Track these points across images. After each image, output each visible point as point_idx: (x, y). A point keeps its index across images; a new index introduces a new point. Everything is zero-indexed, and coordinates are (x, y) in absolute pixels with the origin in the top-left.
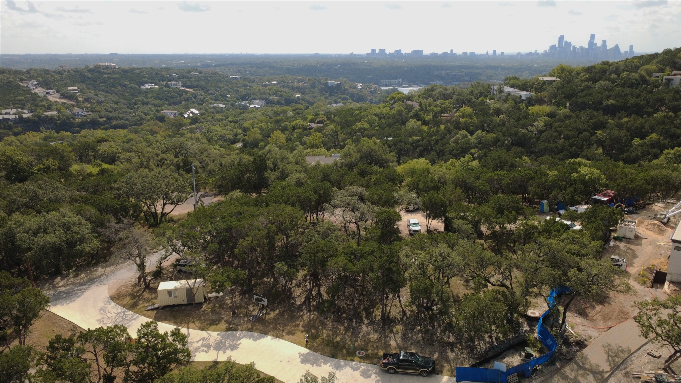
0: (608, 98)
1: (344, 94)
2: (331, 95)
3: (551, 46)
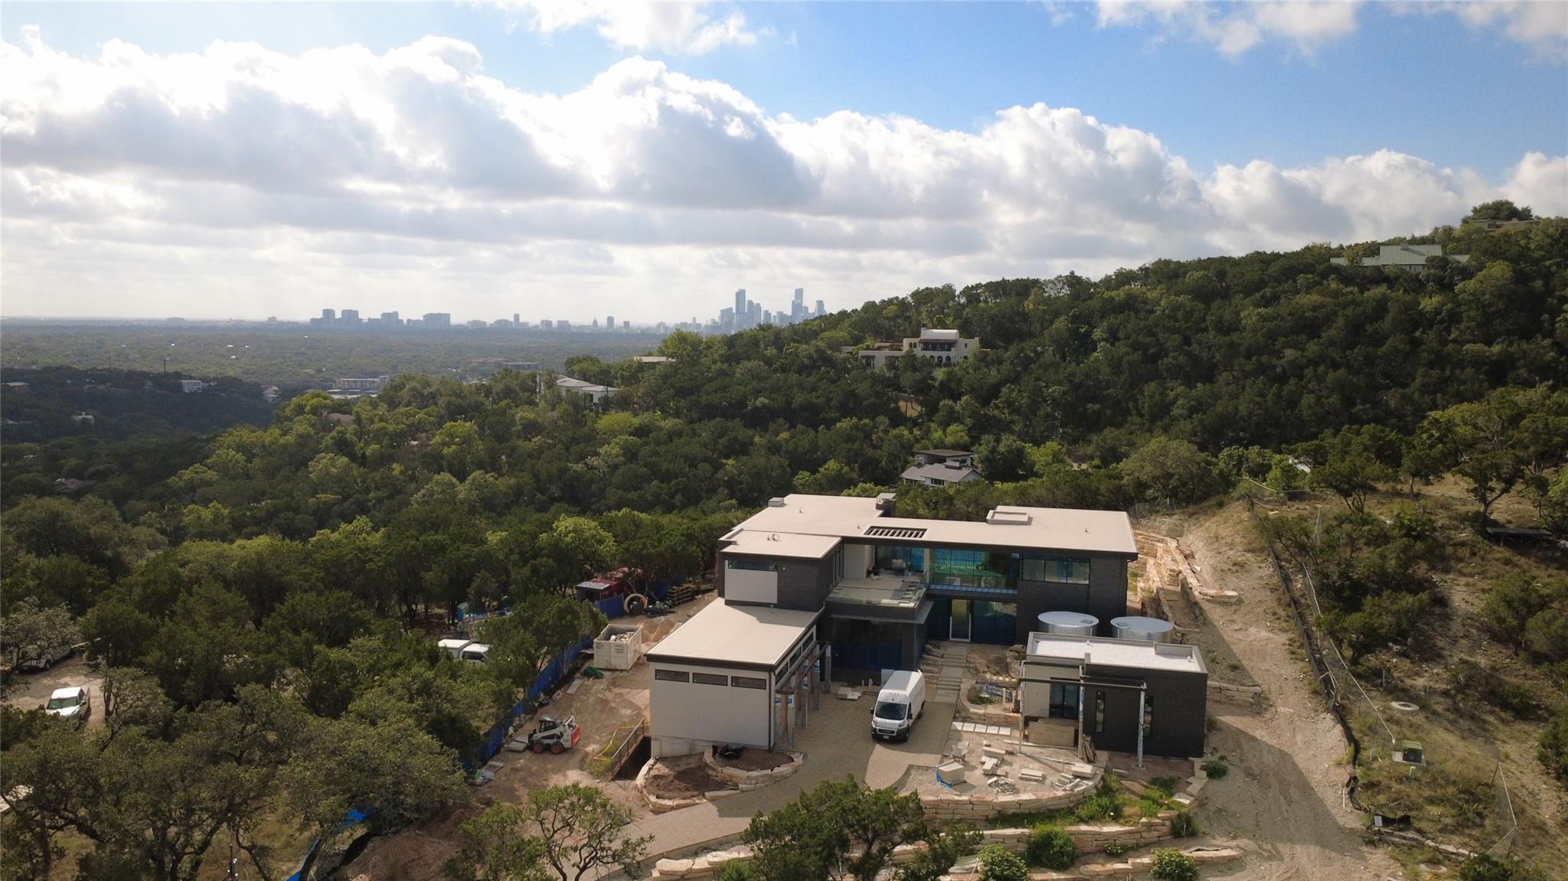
0: (758, 393)
1: (226, 411)
3: (722, 311)
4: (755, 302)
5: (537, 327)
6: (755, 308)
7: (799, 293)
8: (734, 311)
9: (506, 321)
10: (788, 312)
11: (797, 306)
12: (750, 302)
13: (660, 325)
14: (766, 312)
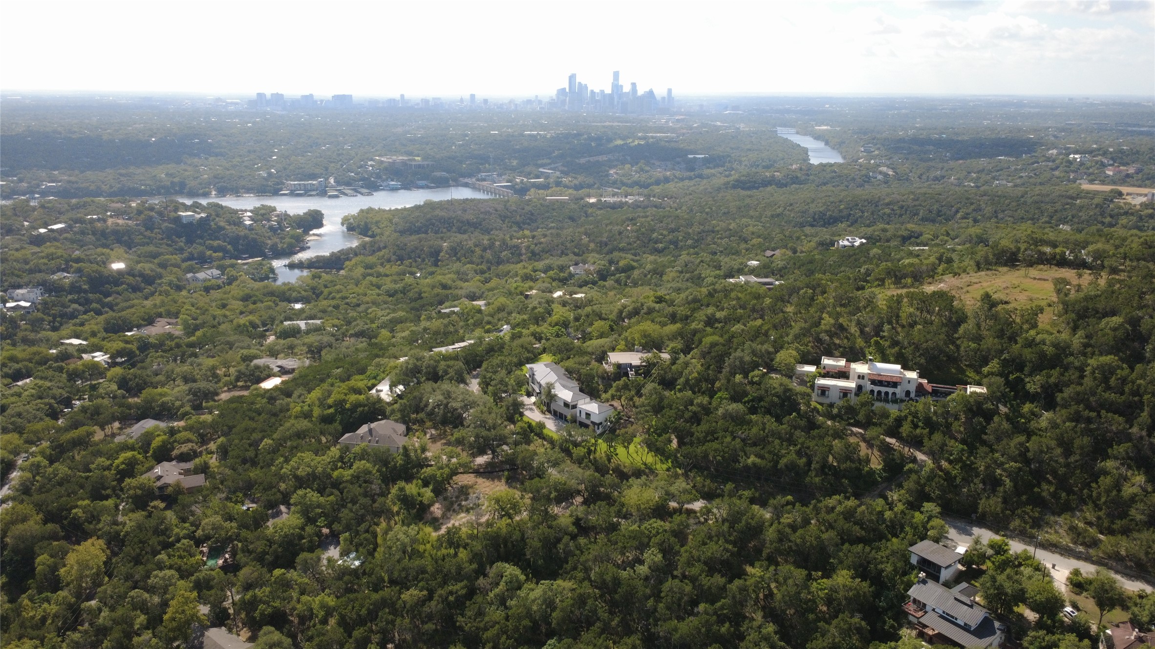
1: (217, 238)
2: (190, 242)
3: (558, 91)
4: (583, 83)
5: (418, 104)
6: (583, 88)
7: (616, 75)
8: (567, 90)
9: (394, 100)
10: (608, 91)
11: (616, 87)
12: (580, 83)
13: (511, 102)
14: (592, 91)
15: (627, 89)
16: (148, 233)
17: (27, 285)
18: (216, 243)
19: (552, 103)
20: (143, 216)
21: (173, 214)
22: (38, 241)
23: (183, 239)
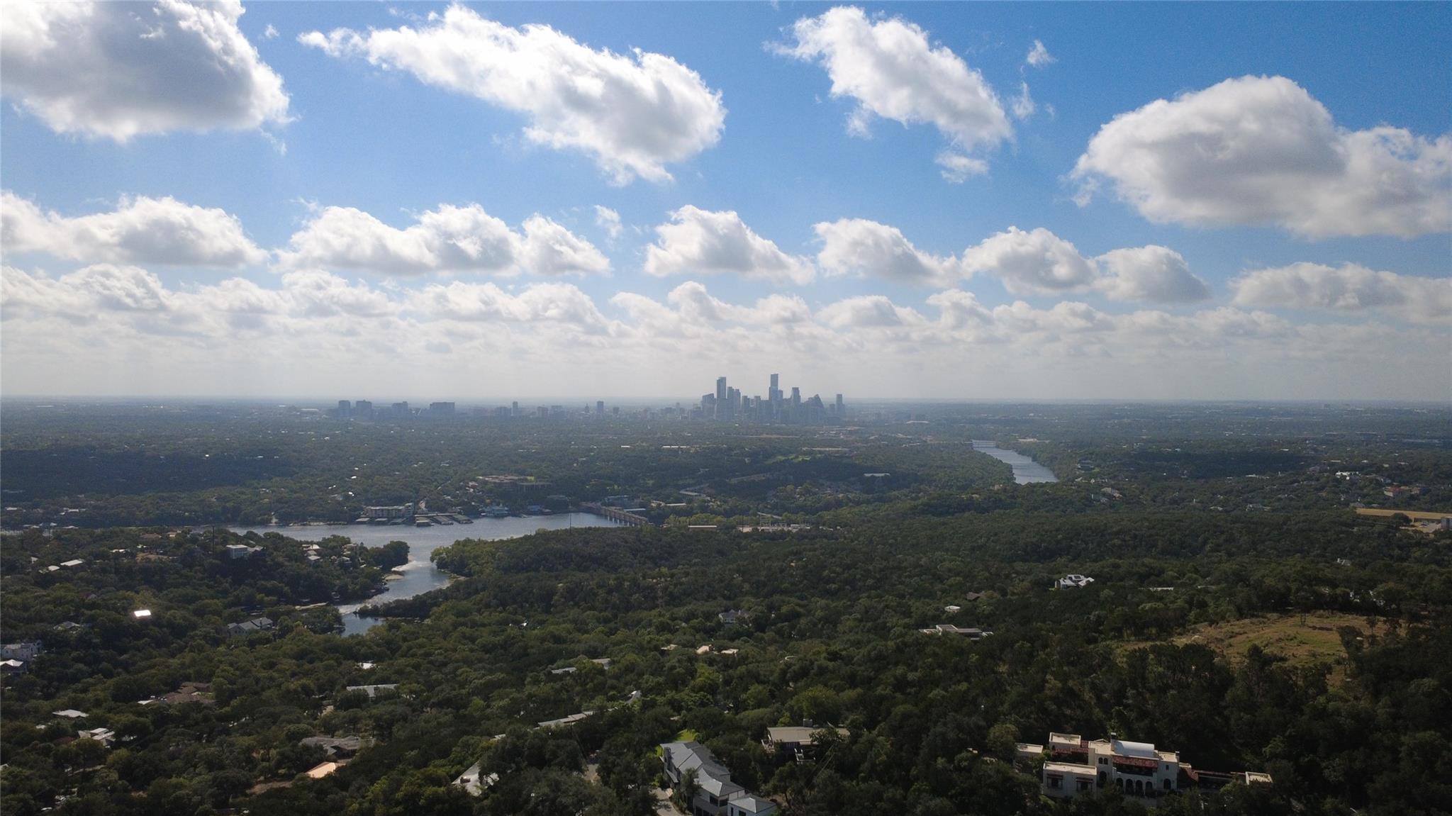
1: (273, 578)
2: (237, 582)
4: (735, 388)
5: (533, 413)
6: (735, 393)
7: (774, 378)
8: (715, 396)
9: (505, 408)
10: (765, 396)
11: (775, 391)
12: (730, 388)
13: (647, 410)
14: (745, 397)
15: (787, 394)
16: (185, 572)
17: (21, 638)
18: (269, 584)
19: (697, 412)
20: (182, 550)
21: (220, 548)
22: (48, 580)
23: (229, 580)
